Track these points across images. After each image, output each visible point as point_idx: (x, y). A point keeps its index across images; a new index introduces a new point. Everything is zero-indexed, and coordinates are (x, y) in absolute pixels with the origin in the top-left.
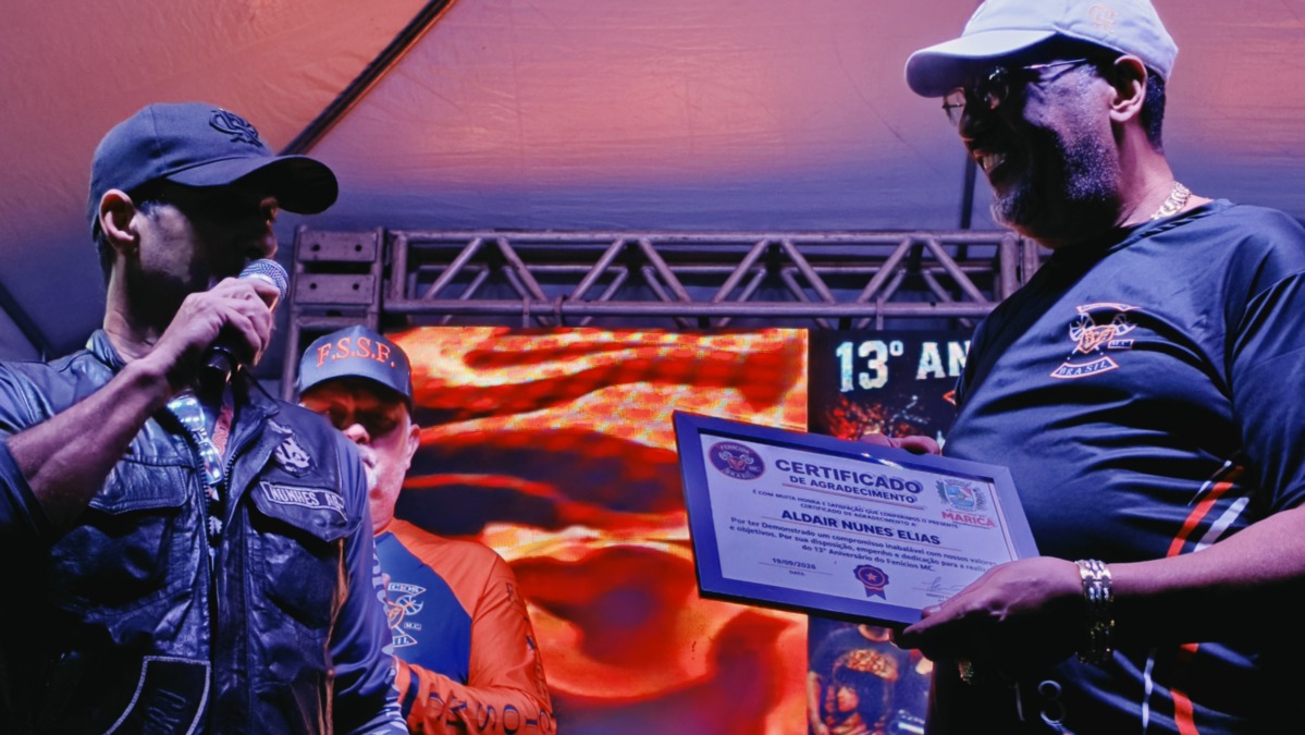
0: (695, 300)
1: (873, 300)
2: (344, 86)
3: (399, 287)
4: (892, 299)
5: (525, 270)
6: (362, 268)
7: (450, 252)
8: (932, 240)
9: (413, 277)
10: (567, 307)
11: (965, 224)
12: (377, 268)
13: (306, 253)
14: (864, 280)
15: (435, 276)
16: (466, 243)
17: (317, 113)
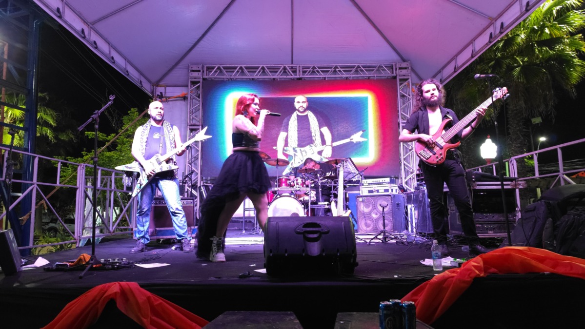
0: (251, 76)
1: (277, 76)
2: (194, 43)
3: (205, 74)
4: (281, 75)
5: (224, 71)
6: (199, 71)
7: (213, 68)
8: (287, 66)
9: (208, 72)
11: (292, 63)
12: (202, 71)
13: (191, 69)
14: (277, 72)
16: (215, 67)
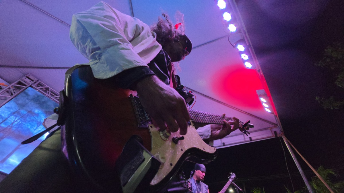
5: (50, 93)
6: (33, 81)
9: (37, 85)
10: (51, 97)
12: (34, 82)
13: (28, 76)
15: (39, 87)
16: (46, 86)
17: (43, 66)
